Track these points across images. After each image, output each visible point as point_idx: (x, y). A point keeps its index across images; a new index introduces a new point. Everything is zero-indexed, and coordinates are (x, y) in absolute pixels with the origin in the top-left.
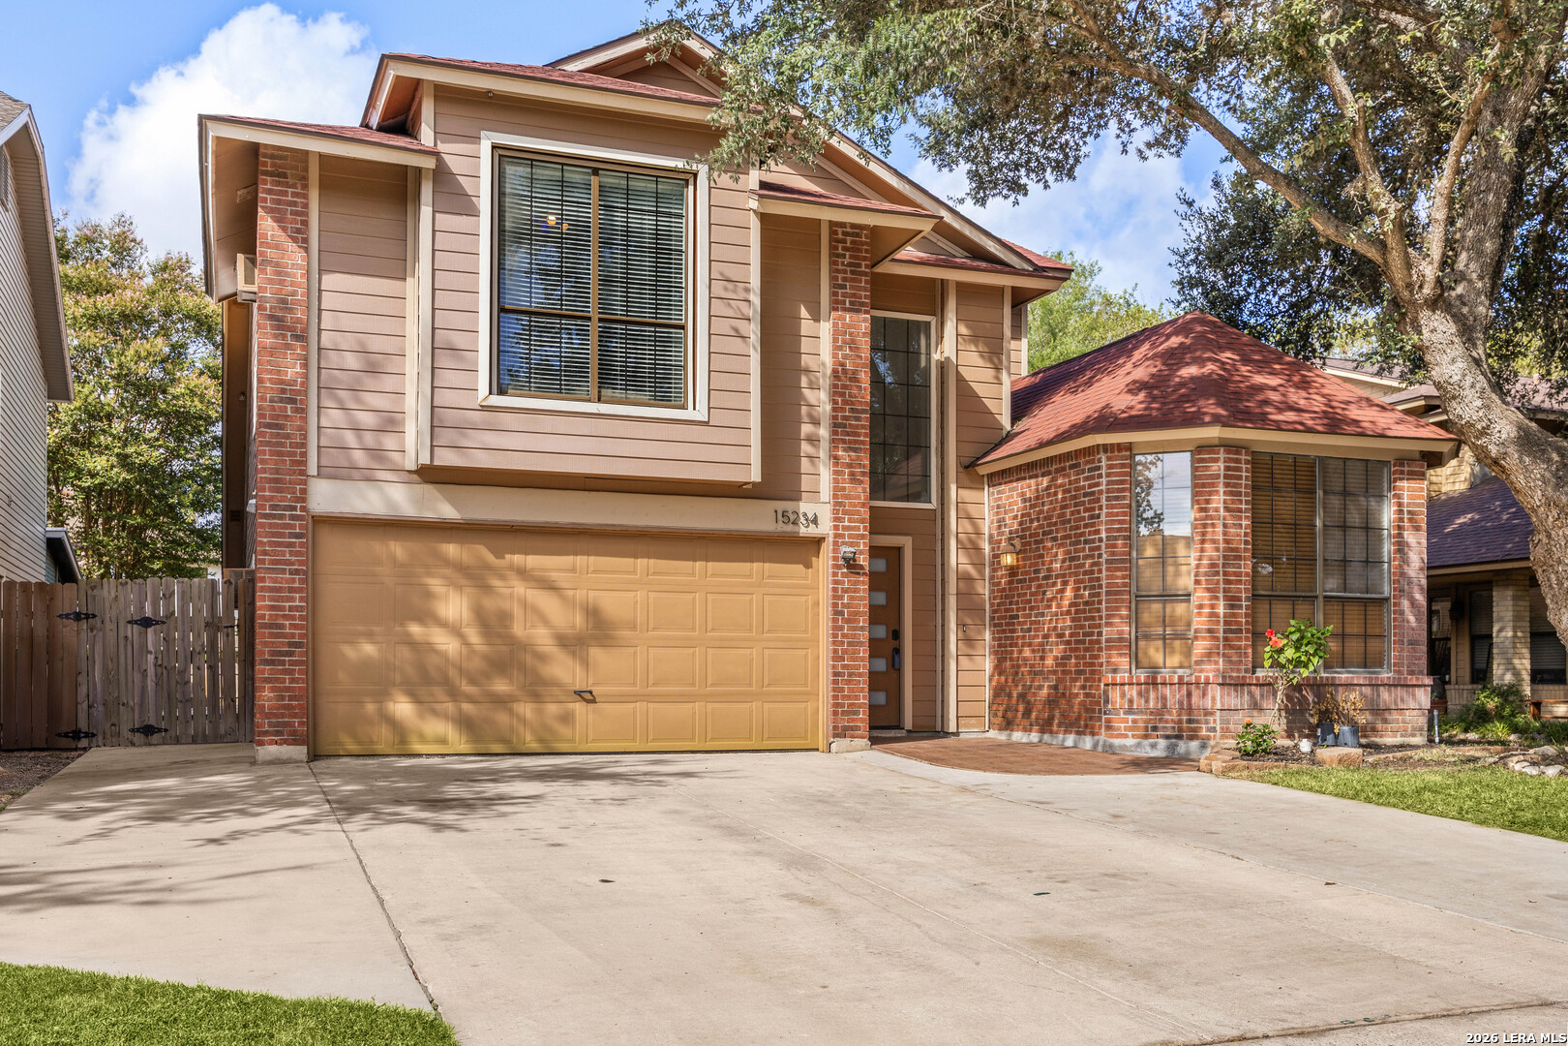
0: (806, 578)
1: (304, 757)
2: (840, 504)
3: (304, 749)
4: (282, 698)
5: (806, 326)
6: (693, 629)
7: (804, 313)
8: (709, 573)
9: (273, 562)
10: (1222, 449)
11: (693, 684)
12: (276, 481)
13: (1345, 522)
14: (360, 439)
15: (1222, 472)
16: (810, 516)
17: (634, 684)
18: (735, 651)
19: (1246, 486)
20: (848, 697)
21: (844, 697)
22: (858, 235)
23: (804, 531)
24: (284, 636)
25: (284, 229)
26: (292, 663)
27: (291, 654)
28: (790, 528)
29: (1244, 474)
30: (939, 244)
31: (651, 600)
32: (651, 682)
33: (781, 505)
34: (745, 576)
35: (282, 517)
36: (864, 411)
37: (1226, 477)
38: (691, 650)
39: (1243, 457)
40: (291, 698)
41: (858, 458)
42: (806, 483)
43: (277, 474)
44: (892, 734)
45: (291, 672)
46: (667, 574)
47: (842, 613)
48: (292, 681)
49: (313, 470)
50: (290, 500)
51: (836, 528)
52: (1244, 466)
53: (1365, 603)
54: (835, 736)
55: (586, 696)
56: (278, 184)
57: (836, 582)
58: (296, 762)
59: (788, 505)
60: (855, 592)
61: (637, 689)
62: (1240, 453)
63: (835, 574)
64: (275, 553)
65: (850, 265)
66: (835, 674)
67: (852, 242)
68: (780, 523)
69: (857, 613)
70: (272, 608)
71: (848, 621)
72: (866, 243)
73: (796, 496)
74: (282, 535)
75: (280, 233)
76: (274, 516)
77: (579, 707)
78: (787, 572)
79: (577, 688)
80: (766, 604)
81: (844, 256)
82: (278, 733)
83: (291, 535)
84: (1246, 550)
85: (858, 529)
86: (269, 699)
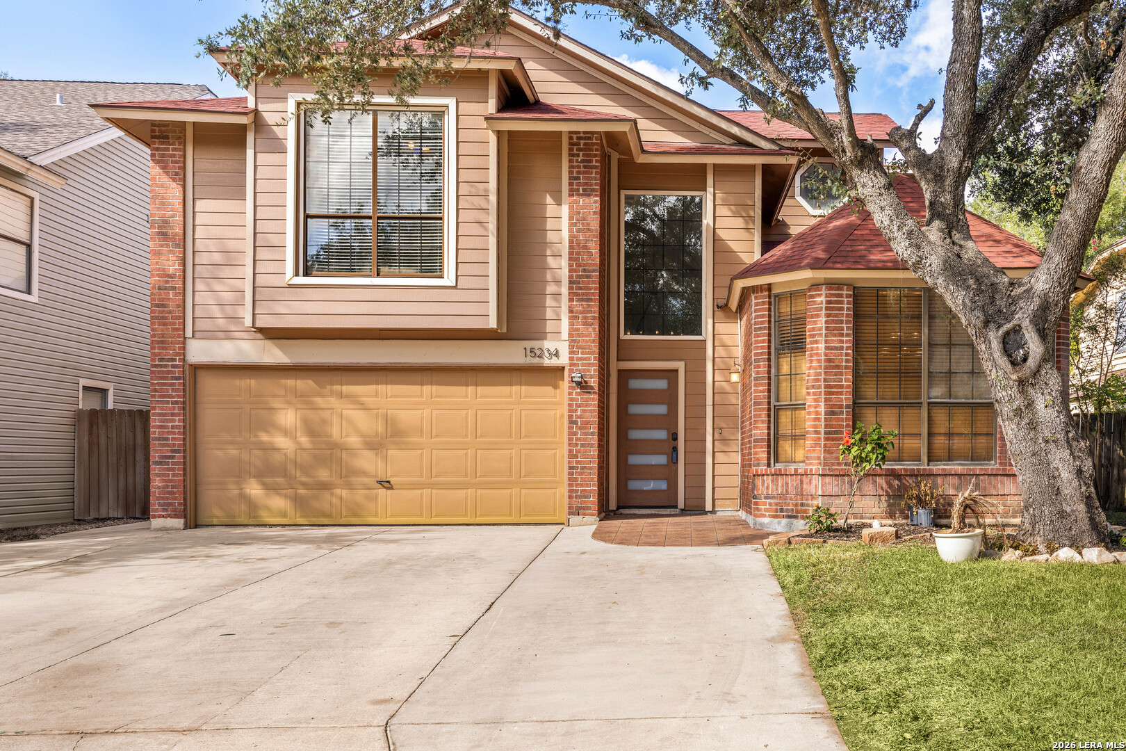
0: (555, 396)
1: (182, 526)
2: (575, 341)
3: (182, 521)
4: (167, 487)
5: (551, 210)
6: (466, 436)
7: (549, 200)
8: (479, 395)
9: (160, 396)
10: (824, 287)
11: (466, 476)
12: (162, 342)
13: (950, 340)
14: (222, 310)
15: (824, 306)
16: (552, 350)
17: (421, 476)
18: (499, 452)
19: (848, 316)
20: (581, 485)
21: (577, 485)
22: (589, 138)
23: (547, 362)
24: (168, 445)
25: (167, 173)
26: (174, 463)
27: (173, 457)
28: (536, 361)
29: (845, 306)
30: (711, 135)
31: (434, 416)
32: (434, 475)
33: (529, 344)
34: (505, 397)
35: (166, 366)
36: (594, 271)
37: (827, 309)
38: (464, 452)
39: (845, 292)
40: (173, 487)
41: (589, 306)
42: (550, 326)
43: (163, 337)
44: (668, 511)
45: (173, 469)
46: (445, 397)
47: (576, 423)
48: (174, 475)
49: (189, 333)
50: (172, 355)
51: (571, 359)
52: (845, 300)
53: (973, 407)
54: (570, 514)
55: (386, 484)
56: (163, 143)
57: (571, 399)
58: (176, 529)
59: (535, 344)
60: (586, 406)
61: (423, 479)
62: (842, 290)
63: (570, 394)
64: (162, 390)
65: (583, 161)
66: (570, 468)
67: (585, 144)
68: (529, 357)
69: (588, 422)
70: (160, 427)
71: (581, 428)
72: (596, 144)
73: (542, 336)
74: (166, 378)
75: (165, 176)
76: (161, 366)
77: (382, 492)
78: (541, 393)
79: (379, 480)
80: (523, 417)
81: (578, 155)
82: (165, 510)
83: (173, 378)
84: (846, 367)
85: (590, 359)
86: (159, 488)
